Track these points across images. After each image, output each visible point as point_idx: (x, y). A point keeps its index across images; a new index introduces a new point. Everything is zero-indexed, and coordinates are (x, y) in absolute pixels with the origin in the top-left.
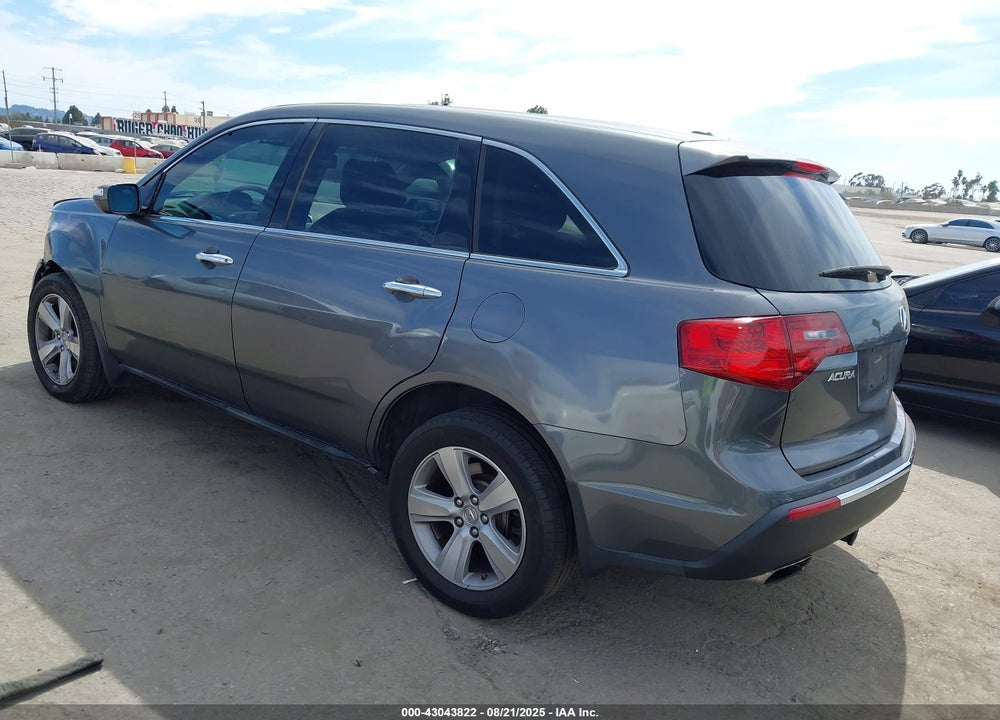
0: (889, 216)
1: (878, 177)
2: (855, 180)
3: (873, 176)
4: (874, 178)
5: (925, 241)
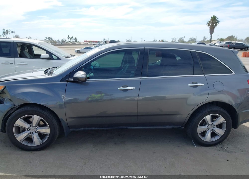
0: (64, 47)
1: (51, 38)
2: (46, 39)
3: (49, 38)
4: (50, 38)
5: (80, 53)
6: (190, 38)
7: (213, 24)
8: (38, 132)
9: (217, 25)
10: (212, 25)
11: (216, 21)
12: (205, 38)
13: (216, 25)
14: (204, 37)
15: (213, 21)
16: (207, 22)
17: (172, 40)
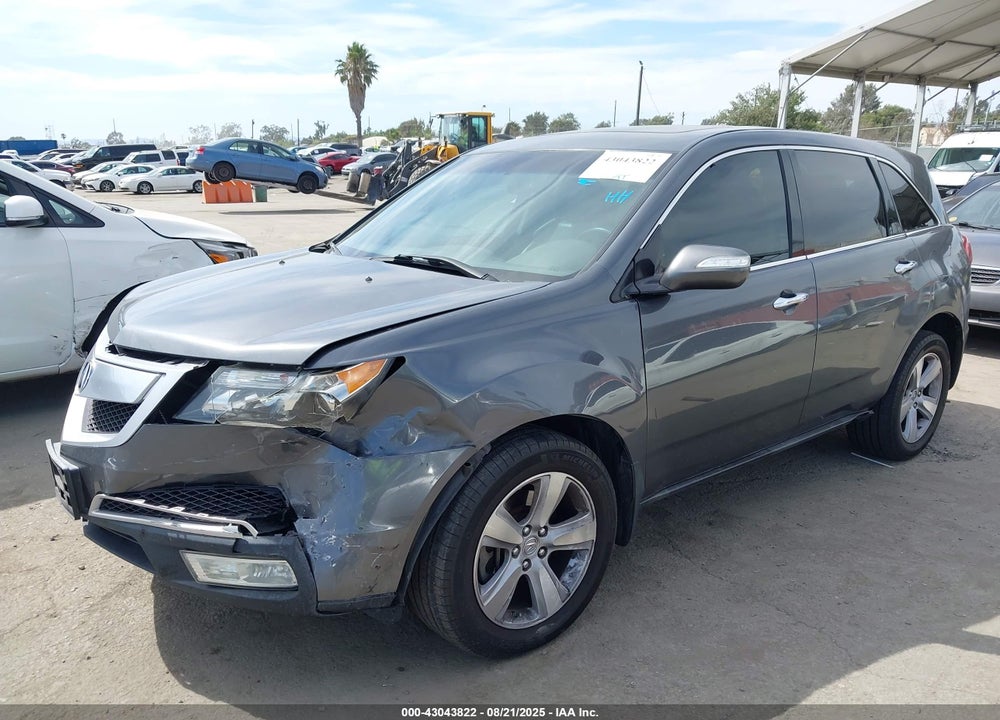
6: (265, 127)
7: (356, 73)
8: (549, 552)
9: (373, 79)
10: (354, 77)
11: (367, 63)
12: (320, 127)
13: (368, 79)
14: (317, 124)
15: (355, 64)
16: (335, 67)
17: (192, 136)
